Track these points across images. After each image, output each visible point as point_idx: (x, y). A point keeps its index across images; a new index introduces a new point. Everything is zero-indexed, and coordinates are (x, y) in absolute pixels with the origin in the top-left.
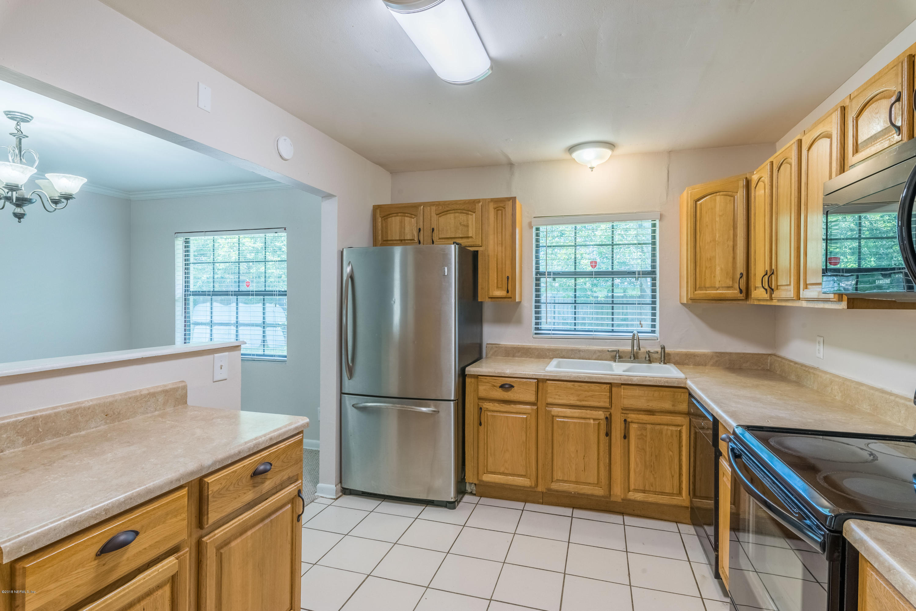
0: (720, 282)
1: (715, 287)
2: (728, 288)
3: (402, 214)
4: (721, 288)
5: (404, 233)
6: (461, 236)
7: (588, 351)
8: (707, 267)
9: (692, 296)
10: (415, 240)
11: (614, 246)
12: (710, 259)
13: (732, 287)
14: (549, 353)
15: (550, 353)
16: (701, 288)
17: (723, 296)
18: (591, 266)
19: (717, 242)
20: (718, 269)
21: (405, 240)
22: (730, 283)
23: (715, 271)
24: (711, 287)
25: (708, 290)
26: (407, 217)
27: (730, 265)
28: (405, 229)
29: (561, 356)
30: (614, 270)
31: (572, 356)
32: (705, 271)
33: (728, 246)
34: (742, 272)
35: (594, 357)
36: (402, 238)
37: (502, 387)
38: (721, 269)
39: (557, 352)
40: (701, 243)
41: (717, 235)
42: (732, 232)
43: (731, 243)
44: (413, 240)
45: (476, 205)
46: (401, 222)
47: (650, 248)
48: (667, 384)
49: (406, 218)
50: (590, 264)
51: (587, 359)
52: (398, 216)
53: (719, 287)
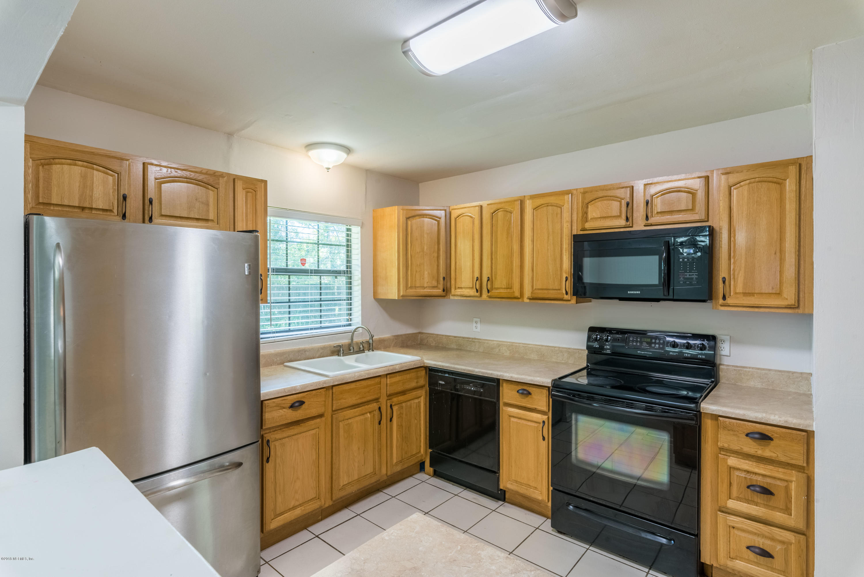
0: (427, 283)
1: (423, 287)
2: (434, 287)
3: (85, 163)
4: (428, 288)
5: (91, 197)
6: (197, 217)
7: (313, 349)
8: (417, 271)
9: (405, 294)
10: (113, 212)
11: (320, 245)
12: (420, 265)
13: (437, 287)
14: (276, 358)
15: (278, 359)
16: (411, 287)
17: (430, 294)
18: (301, 263)
19: (425, 253)
20: (426, 273)
21: (91, 209)
22: (435, 283)
23: (424, 274)
24: (421, 287)
25: (417, 289)
26: (97, 170)
27: (435, 271)
28: (92, 190)
29: (288, 359)
30: (320, 269)
31: (298, 358)
32: (416, 275)
33: (434, 257)
34: (444, 276)
35: (317, 356)
36: (87, 205)
37: (292, 406)
38: (429, 273)
39: (285, 356)
40: (412, 252)
41: (425, 248)
42: (436, 247)
43: (436, 255)
44: (111, 211)
45: (219, 180)
46: (84, 177)
47: (343, 250)
48: (415, 367)
49: (95, 172)
50: (300, 261)
51: (311, 359)
52: (75, 165)
53: (426, 287)
